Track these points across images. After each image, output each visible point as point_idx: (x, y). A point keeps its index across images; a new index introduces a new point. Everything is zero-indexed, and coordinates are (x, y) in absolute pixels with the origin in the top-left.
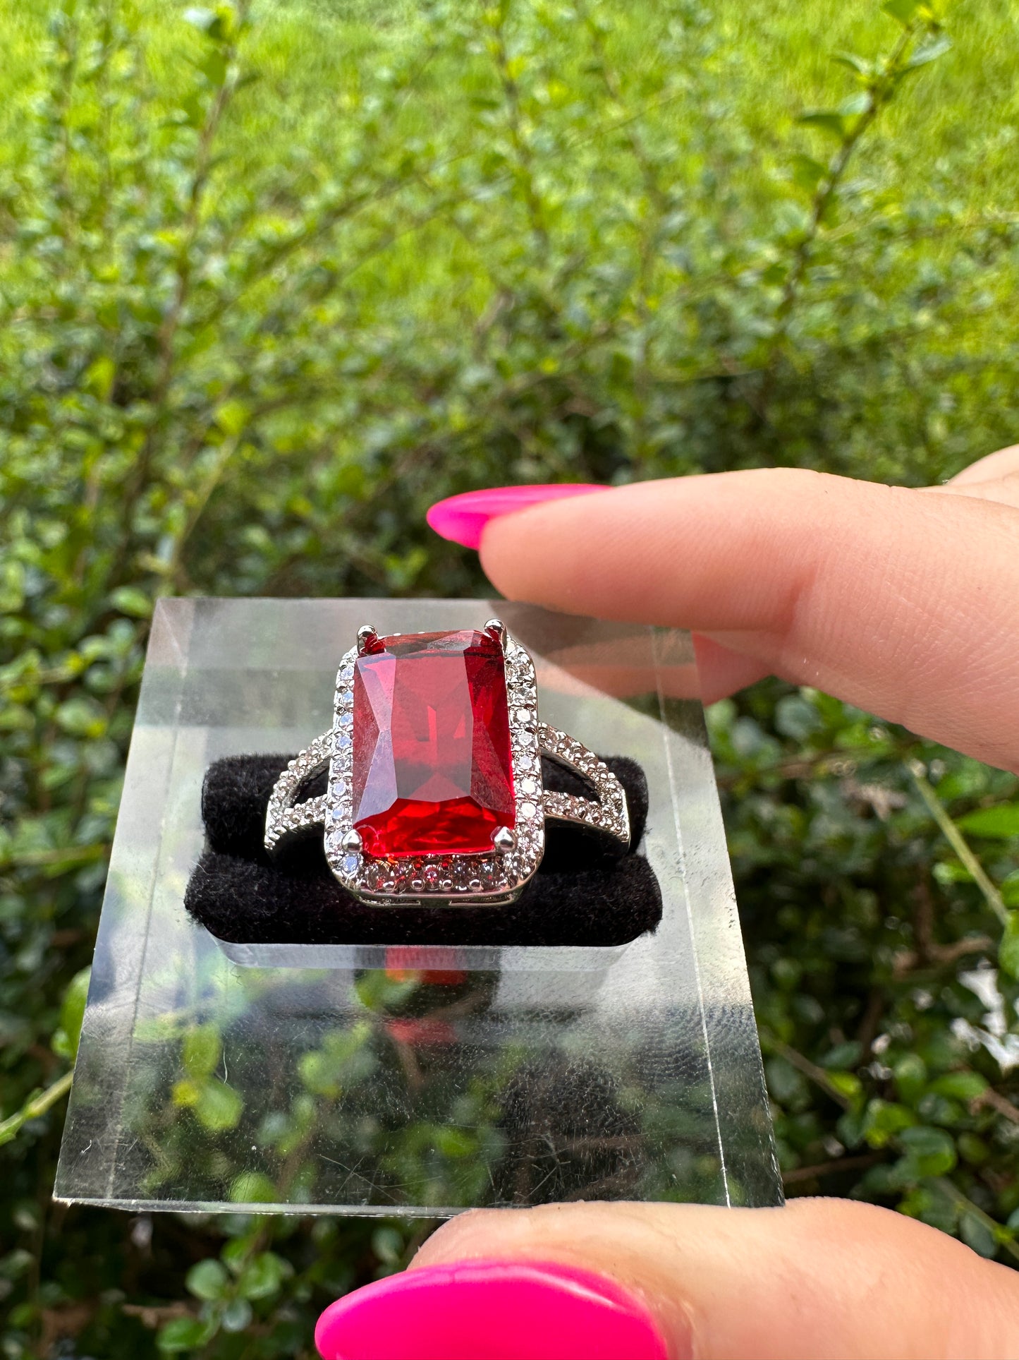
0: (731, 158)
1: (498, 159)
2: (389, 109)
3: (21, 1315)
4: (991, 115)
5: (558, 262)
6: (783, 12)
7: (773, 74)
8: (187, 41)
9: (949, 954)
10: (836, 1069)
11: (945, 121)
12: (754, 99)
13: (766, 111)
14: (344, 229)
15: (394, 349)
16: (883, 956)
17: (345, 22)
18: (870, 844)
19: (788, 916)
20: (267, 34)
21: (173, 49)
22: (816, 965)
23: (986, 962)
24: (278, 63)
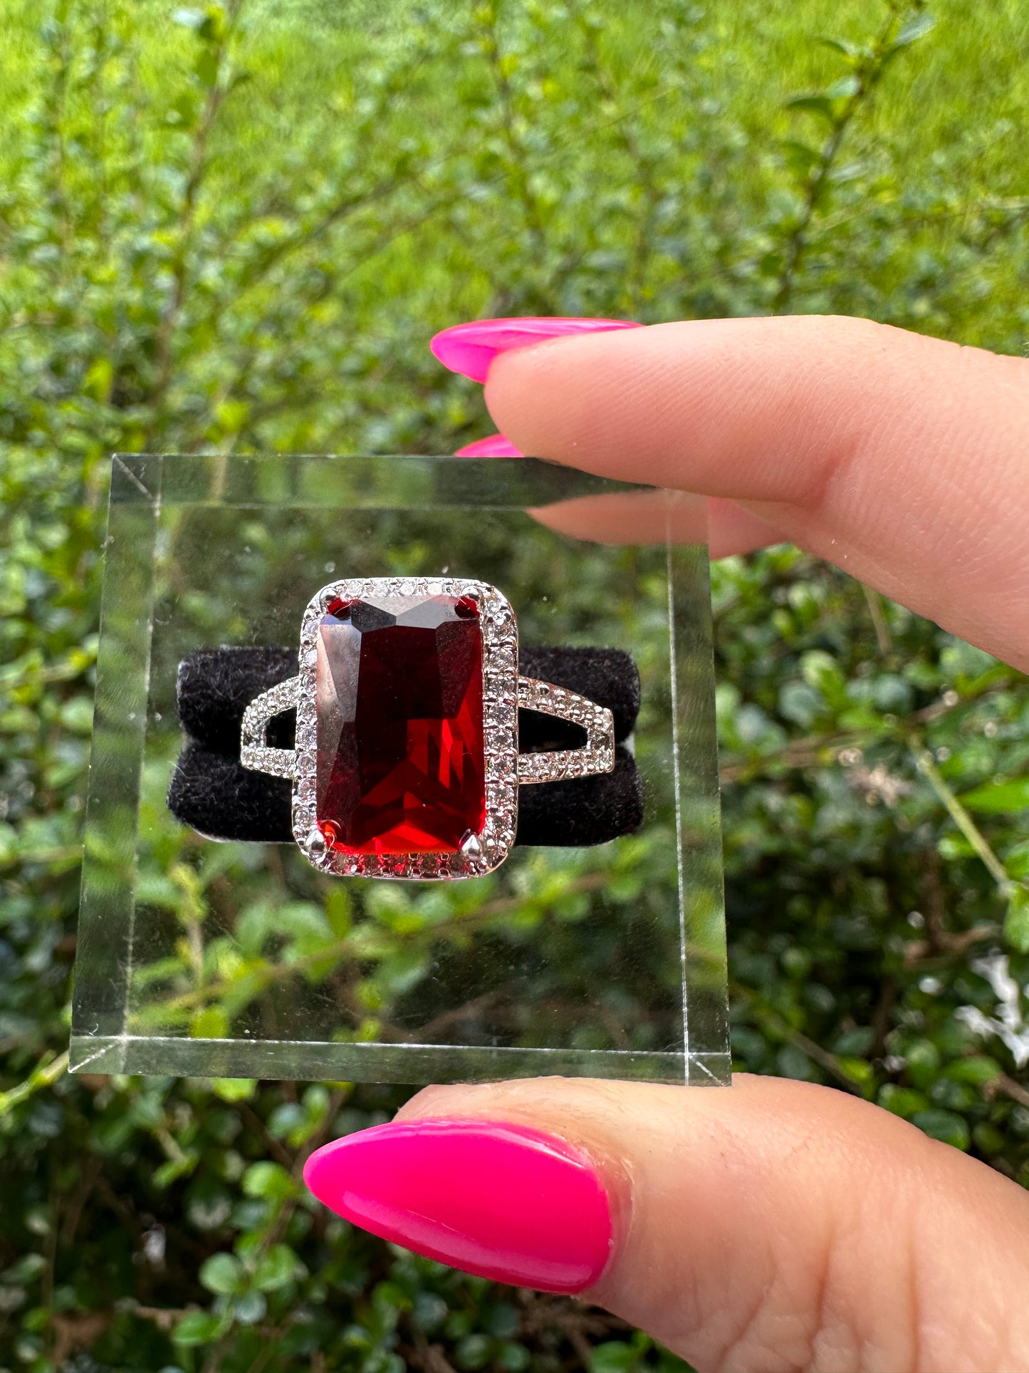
0: (726, 154)
1: (492, 159)
2: (383, 112)
3: (34, 1320)
4: (989, 110)
5: (555, 260)
6: (778, 13)
7: (769, 74)
8: (181, 53)
9: (960, 942)
10: (849, 1056)
11: (943, 119)
12: (751, 99)
13: (763, 112)
14: (340, 231)
15: (393, 348)
16: (894, 944)
17: (339, 31)
18: (878, 831)
19: (798, 907)
20: (261, 45)
21: (166, 62)
22: (826, 954)
23: (996, 949)
24: (272, 72)
